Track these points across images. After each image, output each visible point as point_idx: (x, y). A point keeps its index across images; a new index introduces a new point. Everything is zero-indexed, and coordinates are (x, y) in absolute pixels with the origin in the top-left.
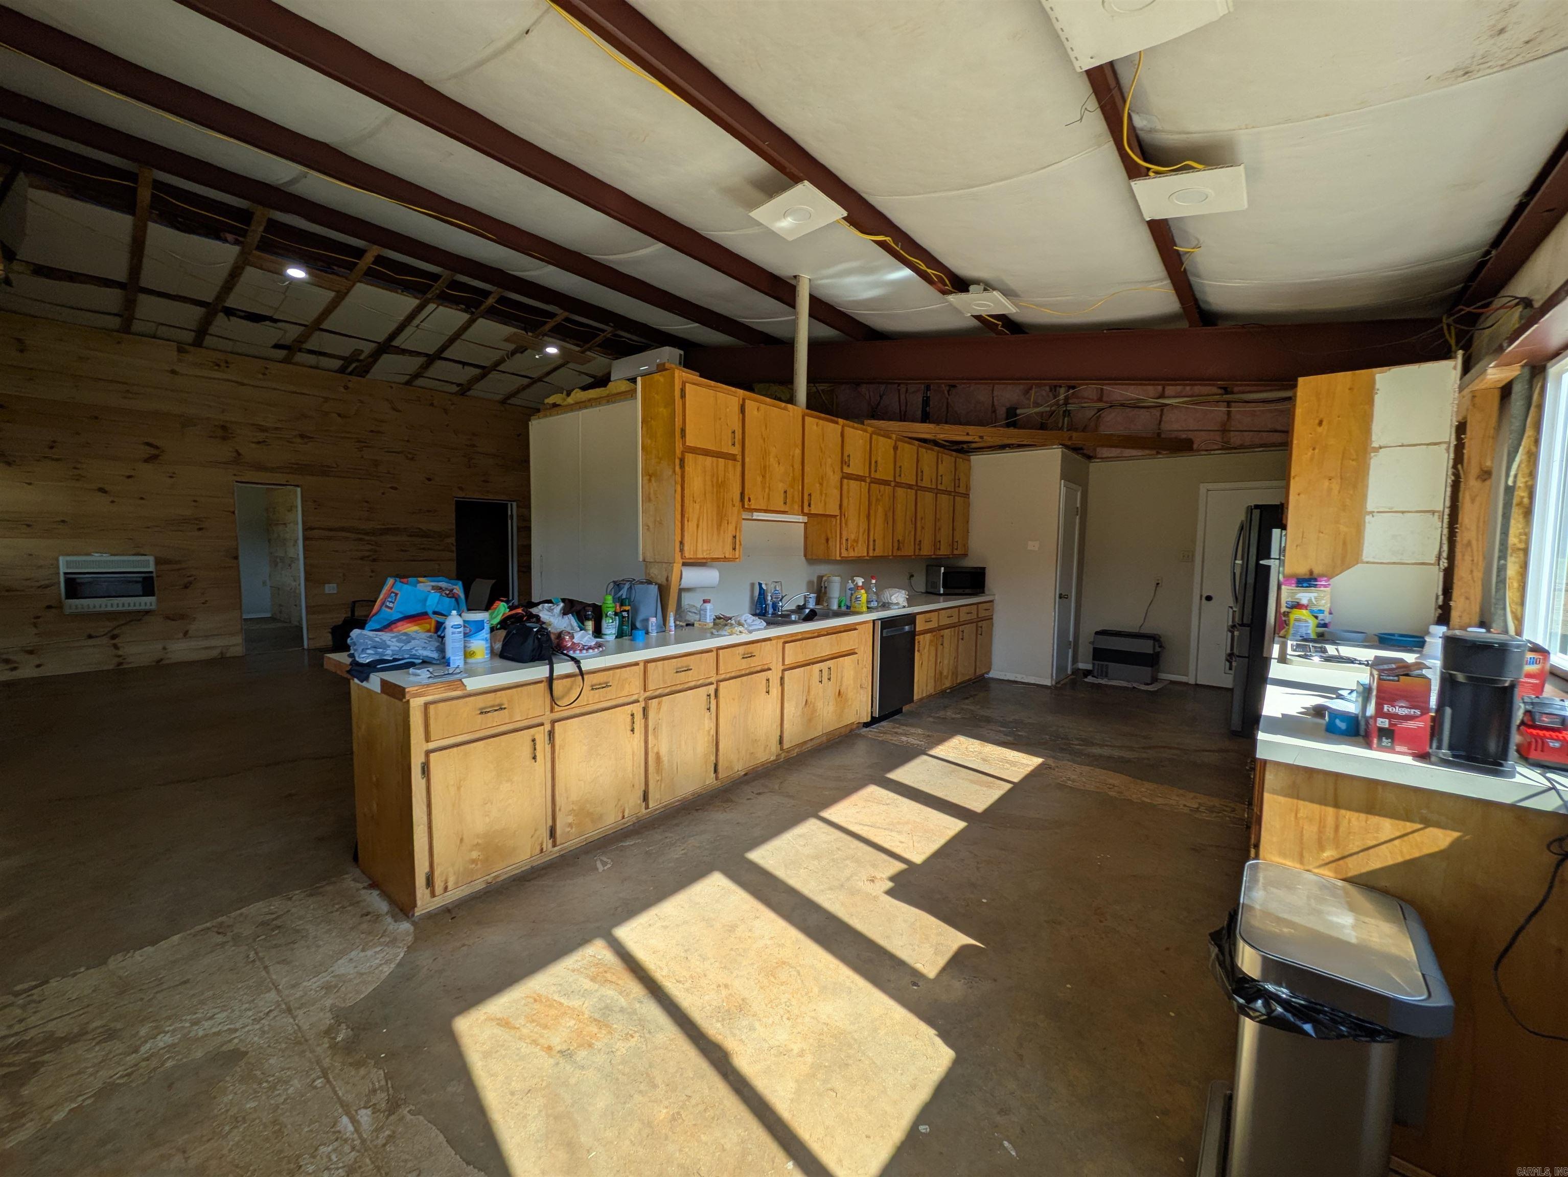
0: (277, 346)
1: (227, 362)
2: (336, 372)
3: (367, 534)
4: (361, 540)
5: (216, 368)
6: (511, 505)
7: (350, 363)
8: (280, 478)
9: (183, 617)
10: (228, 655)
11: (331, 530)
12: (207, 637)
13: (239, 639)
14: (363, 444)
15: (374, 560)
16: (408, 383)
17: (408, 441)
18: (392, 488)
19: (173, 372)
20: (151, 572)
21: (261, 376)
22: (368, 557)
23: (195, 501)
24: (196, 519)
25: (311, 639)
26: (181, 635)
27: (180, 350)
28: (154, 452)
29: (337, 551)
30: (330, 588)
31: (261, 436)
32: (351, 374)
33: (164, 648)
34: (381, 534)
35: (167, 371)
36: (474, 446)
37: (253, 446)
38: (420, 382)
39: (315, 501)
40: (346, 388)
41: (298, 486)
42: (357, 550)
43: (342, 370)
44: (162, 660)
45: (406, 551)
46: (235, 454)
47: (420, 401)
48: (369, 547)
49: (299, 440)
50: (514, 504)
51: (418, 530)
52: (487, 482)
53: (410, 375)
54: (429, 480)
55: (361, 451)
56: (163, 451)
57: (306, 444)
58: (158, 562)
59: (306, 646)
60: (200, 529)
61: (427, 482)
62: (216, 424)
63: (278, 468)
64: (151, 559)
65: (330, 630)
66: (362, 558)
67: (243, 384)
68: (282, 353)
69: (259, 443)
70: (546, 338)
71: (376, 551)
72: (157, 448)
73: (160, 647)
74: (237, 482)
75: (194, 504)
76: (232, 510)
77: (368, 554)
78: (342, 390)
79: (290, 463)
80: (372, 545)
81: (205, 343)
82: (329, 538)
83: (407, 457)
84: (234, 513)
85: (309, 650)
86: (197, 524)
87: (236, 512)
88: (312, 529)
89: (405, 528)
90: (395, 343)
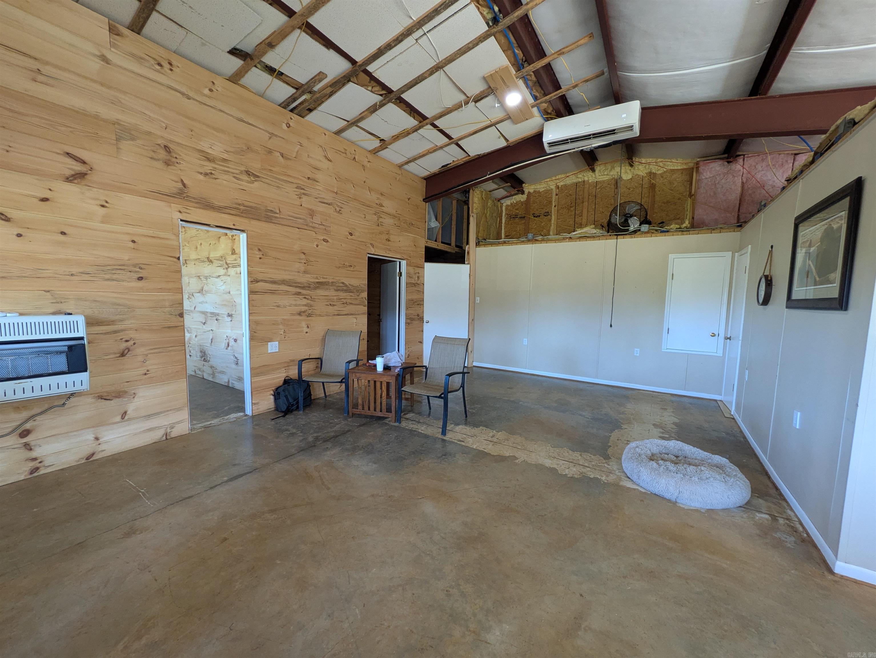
0: (234, 52)
1: (170, 64)
2: (280, 105)
3: (303, 288)
4: (299, 294)
5: (158, 67)
6: (400, 262)
7: (303, 93)
8: (226, 220)
9: (119, 394)
10: (173, 435)
11: (274, 282)
12: (149, 417)
13: (185, 415)
14: (302, 191)
15: (309, 315)
16: (339, 132)
17: (336, 193)
18: (324, 240)
19: (104, 59)
20: (82, 338)
21: (206, 91)
22: (304, 312)
23: (133, 241)
24: (135, 266)
25: (255, 404)
26: (118, 418)
27: (113, 30)
28: (79, 168)
29: (278, 306)
30: (273, 347)
31: (208, 167)
32: (292, 111)
33: (97, 439)
34: (315, 288)
35: (95, 55)
36: (382, 206)
37: (202, 177)
38: (353, 133)
39: (259, 250)
40: (289, 126)
41: (243, 231)
42: (296, 305)
43: (285, 105)
44: (93, 454)
45: (334, 305)
46: (180, 185)
47: (346, 153)
48: (305, 302)
49: (245, 177)
50: (404, 263)
51: (342, 285)
52: (389, 241)
53: (348, 121)
54: (351, 234)
55: (300, 198)
56: (91, 169)
57: (252, 182)
58: (90, 322)
59: (249, 411)
60: (141, 279)
61: (350, 237)
62: (159, 142)
63: (226, 208)
64: (81, 320)
65: (272, 392)
66: (300, 314)
67: (189, 98)
68: (237, 63)
69: (206, 174)
70: (521, 83)
71: (311, 306)
72: (84, 162)
73: (91, 437)
74: (182, 220)
75: (132, 245)
76: (178, 256)
77: (304, 308)
78: (284, 126)
79: (236, 204)
80: (308, 299)
81: (146, 30)
82: (272, 292)
83: (336, 209)
84: (179, 258)
85: (253, 417)
86: (136, 272)
87: (181, 258)
88: (257, 281)
89: (332, 282)
90: (370, 68)
